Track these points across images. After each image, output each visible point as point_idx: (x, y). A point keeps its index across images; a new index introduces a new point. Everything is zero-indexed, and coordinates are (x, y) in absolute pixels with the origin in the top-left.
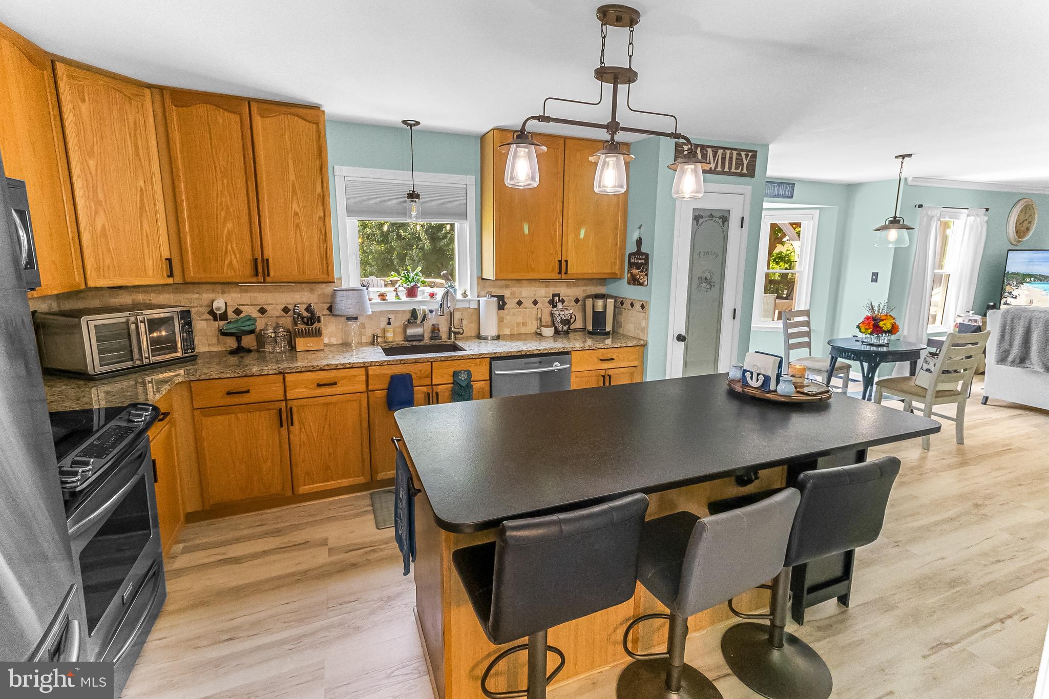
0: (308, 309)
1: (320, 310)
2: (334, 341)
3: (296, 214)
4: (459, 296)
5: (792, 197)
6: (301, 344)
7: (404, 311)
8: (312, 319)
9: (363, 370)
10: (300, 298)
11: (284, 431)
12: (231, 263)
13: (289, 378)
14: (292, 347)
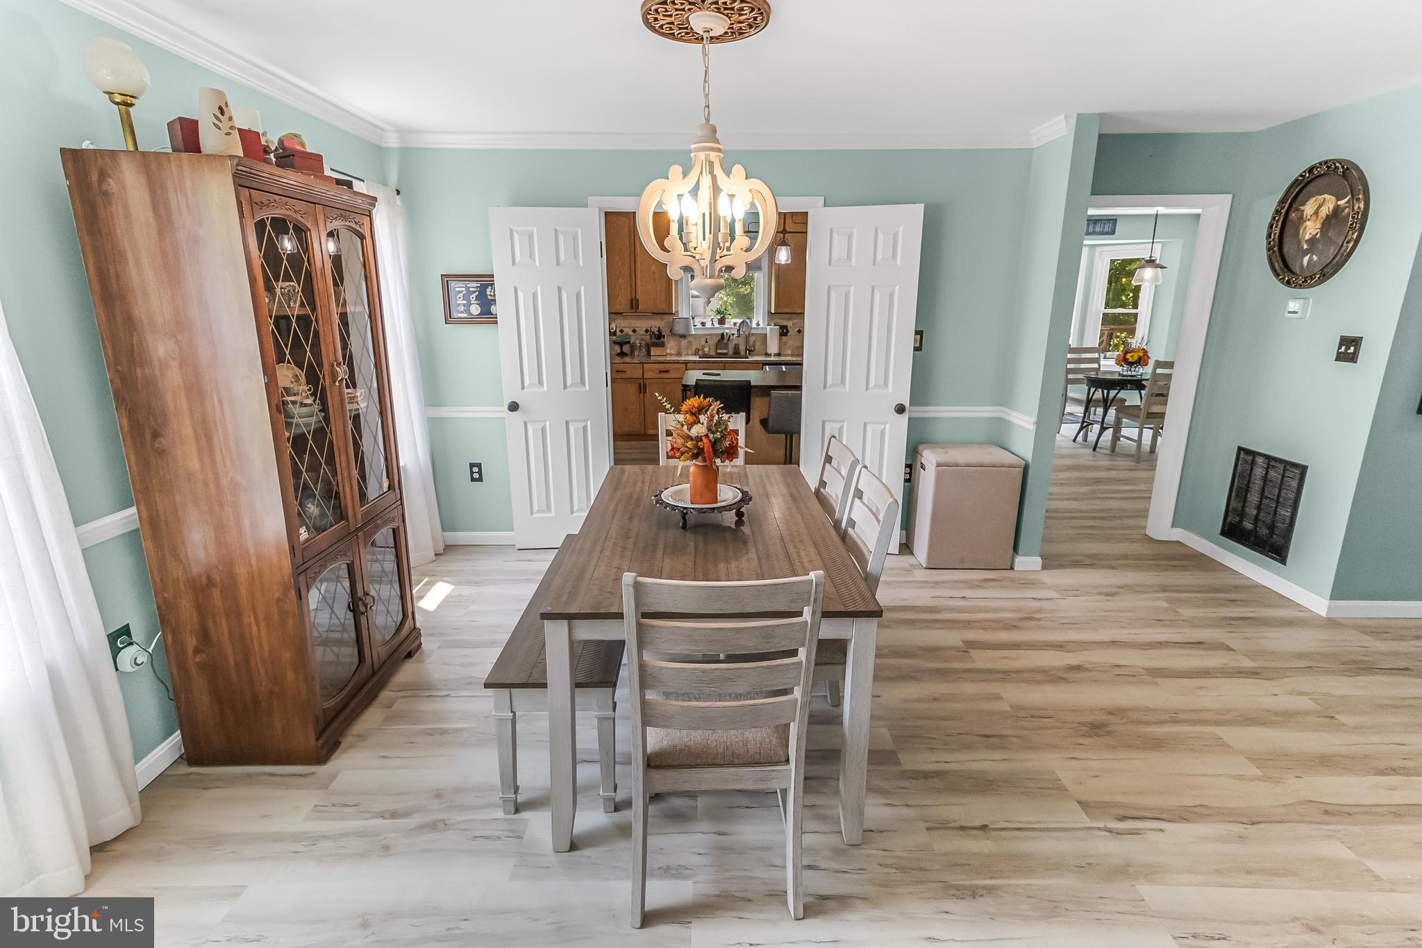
0: (659, 331)
1: (665, 332)
2: (673, 352)
3: (654, 272)
4: (754, 325)
5: (1113, 233)
6: (654, 351)
7: (717, 334)
8: (660, 336)
9: (684, 365)
10: (656, 324)
11: (642, 395)
12: (620, 301)
13: (645, 366)
14: (649, 354)
